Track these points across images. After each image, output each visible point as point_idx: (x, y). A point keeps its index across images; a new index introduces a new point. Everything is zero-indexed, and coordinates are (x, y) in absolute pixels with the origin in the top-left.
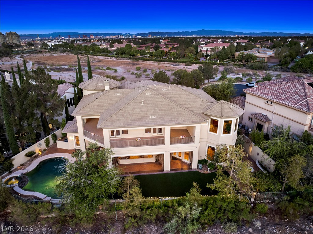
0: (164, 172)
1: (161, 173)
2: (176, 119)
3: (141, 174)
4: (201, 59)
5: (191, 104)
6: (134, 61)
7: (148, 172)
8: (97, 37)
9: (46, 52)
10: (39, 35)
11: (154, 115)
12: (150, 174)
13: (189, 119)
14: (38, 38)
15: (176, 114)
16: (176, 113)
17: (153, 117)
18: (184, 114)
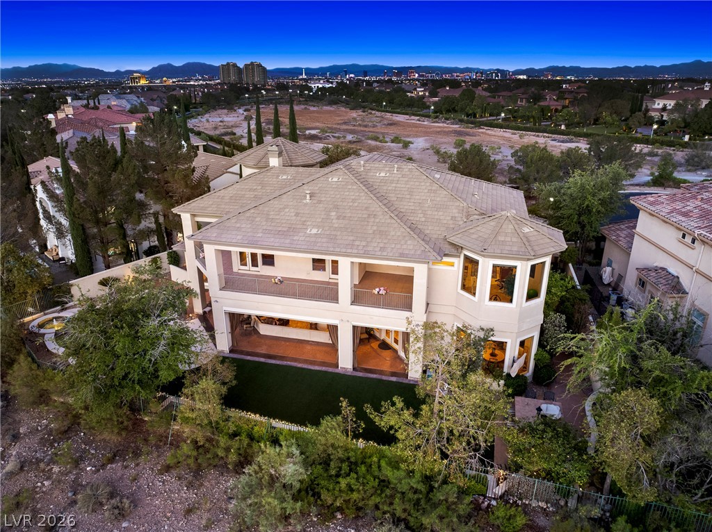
0: (339, 370)
1: (330, 370)
2: (364, 243)
3: (285, 363)
4: (639, 130)
5: (429, 212)
6: (467, 127)
7: (306, 361)
8: (423, 76)
9: (300, 101)
10: (306, 69)
11: (318, 227)
12: (305, 366)
13: (399, 246)
14: (304, 76)
15: (371, 232)
16: (375, 228)
17: (314, 231)
18: (393, 233)
